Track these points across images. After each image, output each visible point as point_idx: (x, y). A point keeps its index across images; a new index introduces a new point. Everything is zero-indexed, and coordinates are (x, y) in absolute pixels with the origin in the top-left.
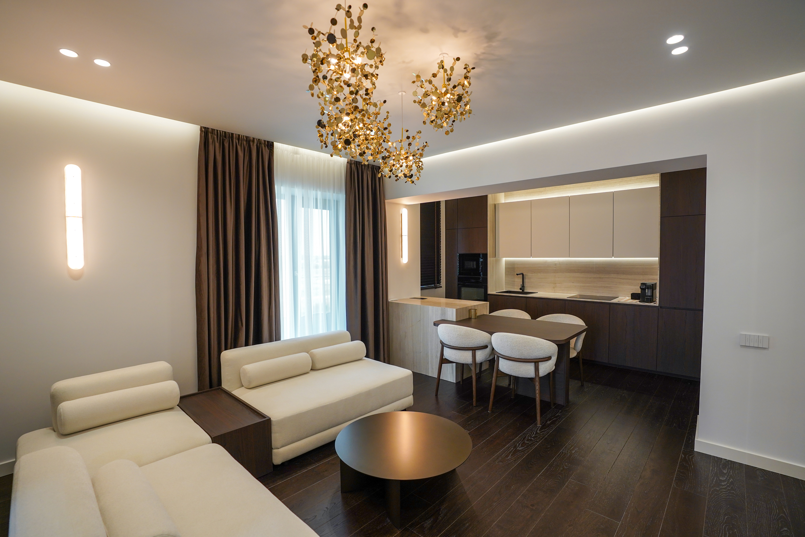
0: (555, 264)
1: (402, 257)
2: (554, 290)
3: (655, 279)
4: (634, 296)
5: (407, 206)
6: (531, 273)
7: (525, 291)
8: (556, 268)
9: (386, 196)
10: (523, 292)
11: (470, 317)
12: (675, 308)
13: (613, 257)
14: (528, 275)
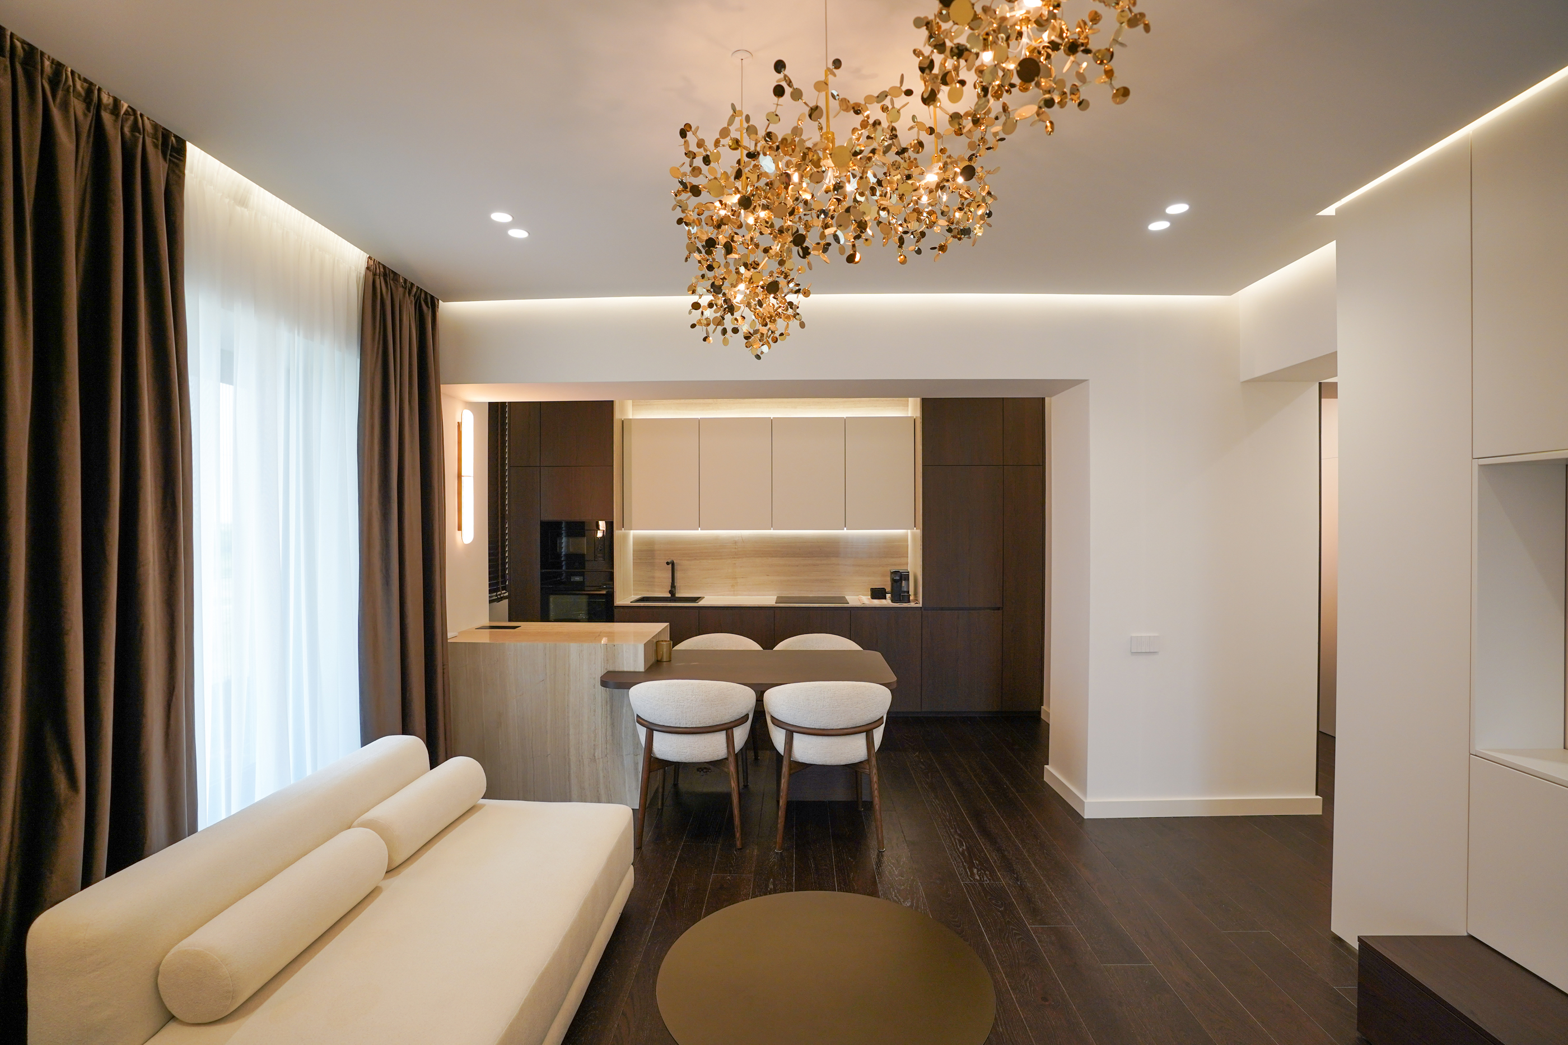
0: (735, 542)
1: (460, 528)
2: (734, 591)
3: (913, 564)
4: (878, 593)
5: (472, 406)
6: (688, 560)
7: (677, 595)
8: (736, 548)
9: (442, 378)
10: (673, 598)
11: (659, 659)
12: (942, 609)
13: (845, 528)
14: (681, 564)
